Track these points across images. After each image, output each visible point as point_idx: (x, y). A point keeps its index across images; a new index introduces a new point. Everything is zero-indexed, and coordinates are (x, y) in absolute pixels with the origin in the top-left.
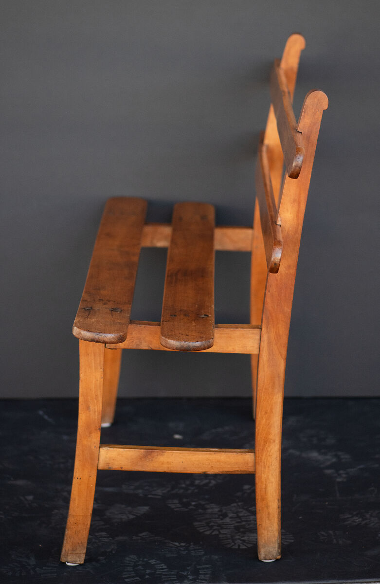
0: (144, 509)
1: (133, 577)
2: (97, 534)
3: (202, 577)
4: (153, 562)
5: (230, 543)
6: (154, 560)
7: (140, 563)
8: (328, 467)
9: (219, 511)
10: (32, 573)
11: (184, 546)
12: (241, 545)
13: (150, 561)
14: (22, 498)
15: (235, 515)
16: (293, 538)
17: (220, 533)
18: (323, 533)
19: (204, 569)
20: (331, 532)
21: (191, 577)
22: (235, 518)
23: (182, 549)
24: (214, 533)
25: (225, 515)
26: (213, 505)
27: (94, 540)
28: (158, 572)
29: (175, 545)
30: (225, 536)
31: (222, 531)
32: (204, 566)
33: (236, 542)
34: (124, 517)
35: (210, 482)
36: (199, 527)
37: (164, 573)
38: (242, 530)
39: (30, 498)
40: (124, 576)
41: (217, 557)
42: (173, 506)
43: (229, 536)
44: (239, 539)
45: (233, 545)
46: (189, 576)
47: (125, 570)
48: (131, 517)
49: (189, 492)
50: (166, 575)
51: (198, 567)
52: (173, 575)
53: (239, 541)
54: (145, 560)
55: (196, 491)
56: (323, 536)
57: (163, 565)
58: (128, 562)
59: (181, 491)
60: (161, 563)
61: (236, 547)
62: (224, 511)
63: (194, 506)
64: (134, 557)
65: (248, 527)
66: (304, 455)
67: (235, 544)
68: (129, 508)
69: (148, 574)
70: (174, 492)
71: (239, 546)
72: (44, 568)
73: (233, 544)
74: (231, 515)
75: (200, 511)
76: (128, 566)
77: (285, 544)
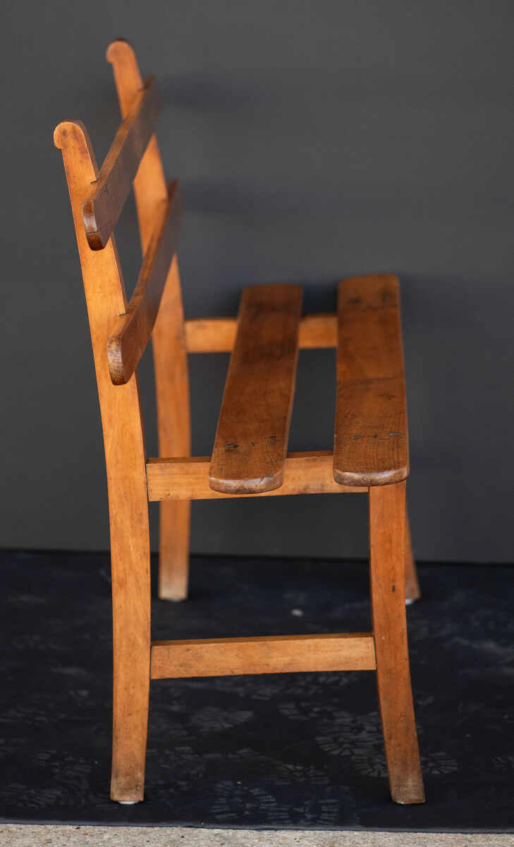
0: (245, 716)
1: (227, 813)
2: (177, 749)
3: (324, 816)
4: (256, 791)
5: (366, 769)
6: (257, 790)
7: (238, 792)
8: (510, 665)
9: (353, 722)
10: (83, 801)
11: (301, 771)
12: (382, 772)
13: (252, 791)
14: (72, 693)
15: (374, 729)
16: (457, 764)
17: (353, 754)
18: (499, 759)
19: (328, 804)
20: (511, 758)
21: (309, 816)
22: (374, 732)
23: (297, 774)
24: (344, 754)
25: (360, 729)
26: (344, 713)
27: (172, 758)
28: (263, 807)
29: (287, 768)
30: (359, 758)
31: (357, 751)
32: (328, 801)
33: (375, 767)
34: (217, 726)
35: (340, 680)
36: (323, 744)
37: (270, 809)
39: (84, 693)
40: (214, 811)
41: (347, 788)
42: (287, 713)
43: (365, 758)
44: (380, 763)
45: (370, 772)
46: (307, 815)
47: (217, 802)
48: (227, 726)
49: (311, 693)
50: (273, 811)
51: (320, 802)
52: (284, 811)
53: (379, 766)
54: (245, 788)
55: (320, 691)
56: (499, 763)
57: (270, 796)
58: (220, 791)
59: (299, 691)
60: (266, 795)
61: (375, 774)
62: (359, 722)
63: (317, 713)
64: (228, 783)
66: (476, 646)
67: (374, 770)
68: (225, 713)
69: (249, 809)
70: (289, 692)
71: (379, 773)
72: (101, 795)
73: (371, 770)
74: (368, 728)
75: (325, 720)
76: (221, 797)
77: (445, 772)
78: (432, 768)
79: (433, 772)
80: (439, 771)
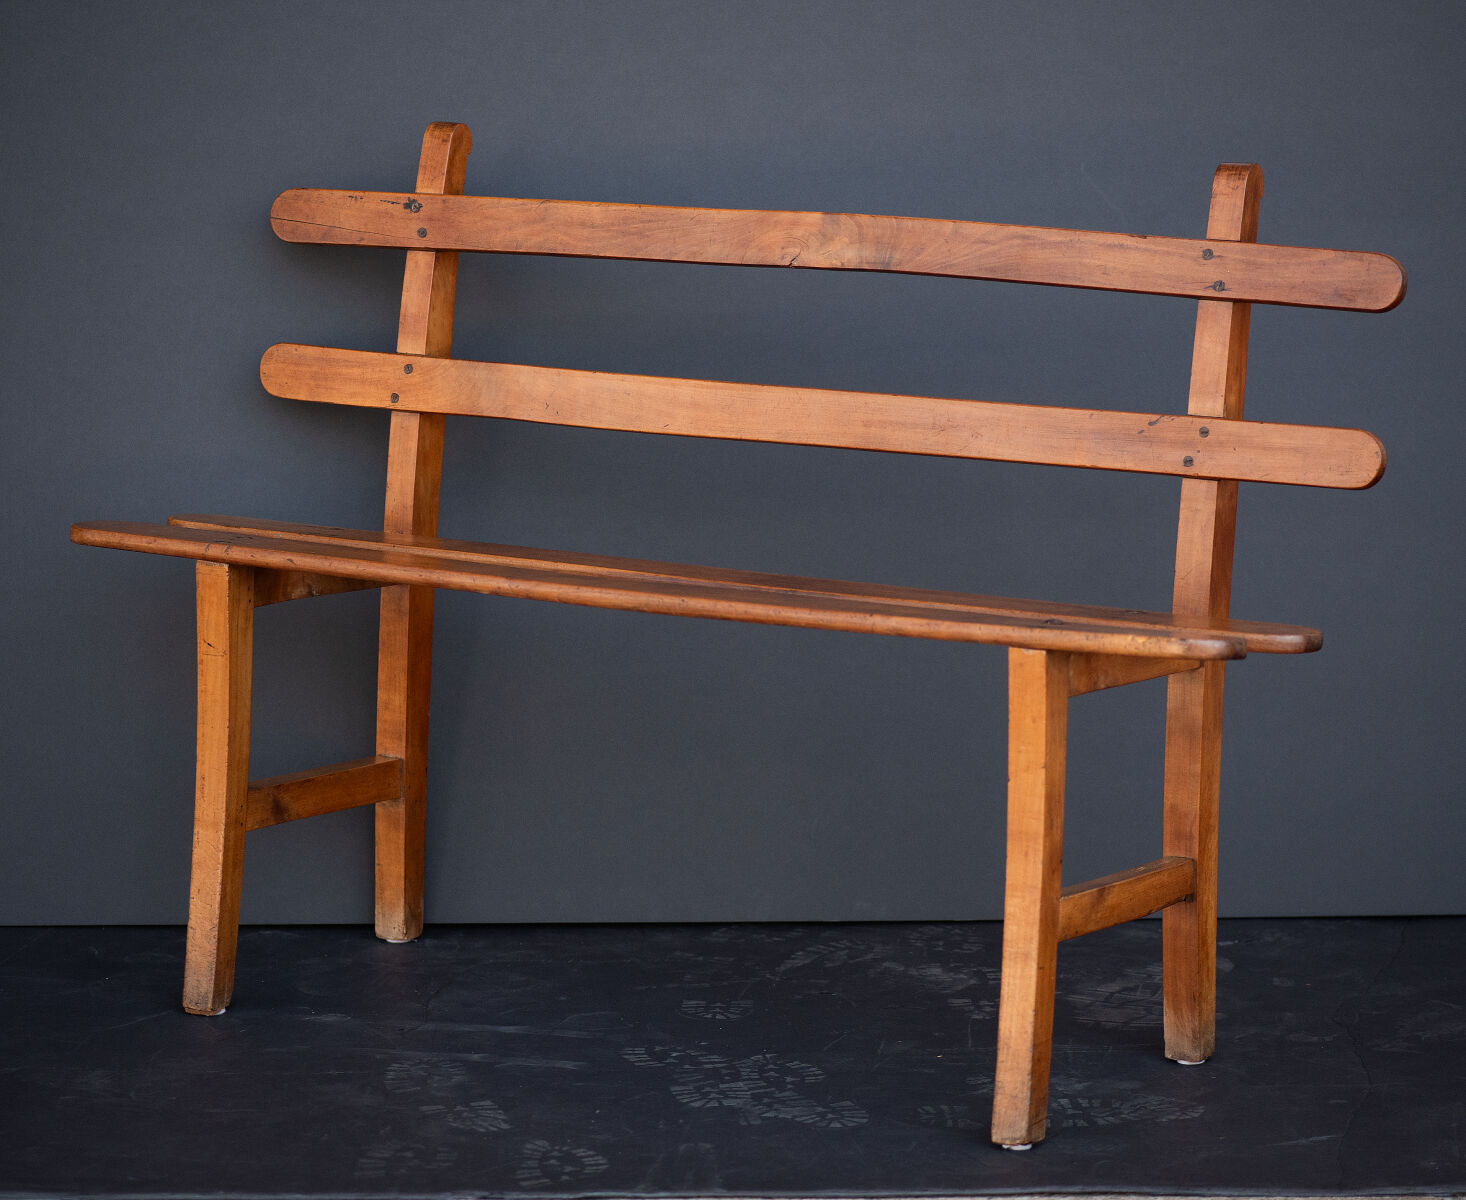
1: (537, 1178)
2: (474, 1104)
4: (580, 1152)
6: (582, 1150)
7: (555, 1153)
8: (960, 994)
9: (725, 1068)
13: (574, 1152)
15: (757, 1075)
16: (867, 1115)
17: (721, 1105)
18: (928, 1108)
20: (945, 1108)
22: (755, 1079)
24: (708, 1105)
25: (737, 1075)
26: (715, 1058)
27: (467, 1115)
28: (587, 1170)
31: (727, 1102)
36: (680, 1095)
37: (598, 1172)
38: (766, 1100)
41: (708, 1146)
42: (632, 1058)
47: (524, 1166)
54: (565, 1149)
56: (928, 1113)
57: (600, 1157)
58: (529, 1152)
60: (594, 1156)
62: (736, 1068)
63: (676, 1058)
64: (542, 1144)
65: (778, 1095)
66: (913, 972)
69: (569, 1174)
75: (687, 1066)
76: (529, 1159)
77: (850, 1124)
78: (832, 1120)
79: (832, 1125)
80: (840, 1122)
